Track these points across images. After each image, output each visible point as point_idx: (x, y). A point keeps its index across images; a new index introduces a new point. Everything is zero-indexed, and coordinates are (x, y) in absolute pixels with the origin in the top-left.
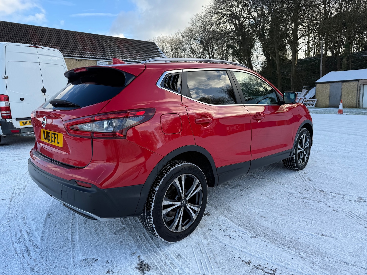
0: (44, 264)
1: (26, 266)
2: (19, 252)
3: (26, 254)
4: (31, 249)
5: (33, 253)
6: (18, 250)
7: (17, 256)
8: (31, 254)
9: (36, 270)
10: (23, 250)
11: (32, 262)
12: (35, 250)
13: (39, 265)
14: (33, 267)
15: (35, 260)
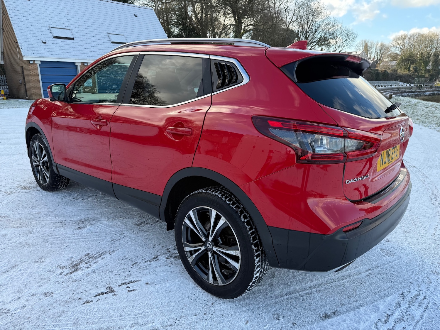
0: (416, 278)
1: (432, 289)
2: (424, 306)
3: (420, 298)
4: (409, 298)
5: (413, 292)
6: (422, 309)
7: (431, 304)
8: (416, 293)
9: (428, 280)
10: (418, 304)
11: (423, 287)
12: (407, 293)
13: (420, 280)
14: (426, 284)
15: (419, 287)
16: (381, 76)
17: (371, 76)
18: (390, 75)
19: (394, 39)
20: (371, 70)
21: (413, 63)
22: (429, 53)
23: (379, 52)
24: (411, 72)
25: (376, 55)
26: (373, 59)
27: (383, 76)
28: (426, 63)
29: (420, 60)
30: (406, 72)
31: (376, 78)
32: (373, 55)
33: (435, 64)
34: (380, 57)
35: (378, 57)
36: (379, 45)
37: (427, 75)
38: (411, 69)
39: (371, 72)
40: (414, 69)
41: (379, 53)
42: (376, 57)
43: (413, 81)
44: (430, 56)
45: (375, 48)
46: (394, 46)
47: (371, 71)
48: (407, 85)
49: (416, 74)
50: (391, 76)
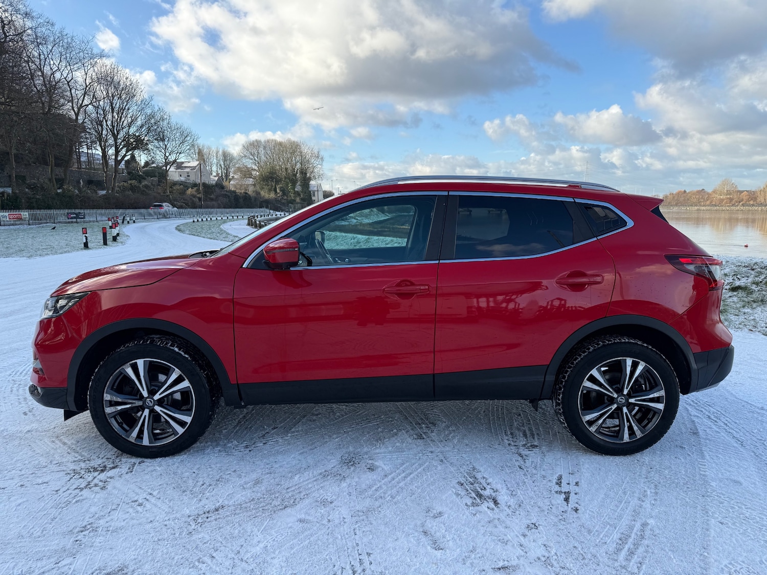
16: (241, 200)
17: (228, 201)
18: (253, 199)
19: (244, 146)
20: (226, 191)
21: (278, 181)
22: (294, 169)
23: (222, 163)
24: (278, 195)
25: (218, 169)
26: (218, 174)
27: (244, 200)
28: (294, 183)
29: (285, 178)
30: (272, 195)
31: (236, 205)
32: (214, 168)
33: (304, 185)
34: (225, 172)
35: (222, 172)
36: (221, 152)
37: (298, 200)
38: (278, 191)
39: (226, 195)
40: (281, 191)
41: (223, 166)
42: (220, 172)
43: (283, 208)
44: (297, 173)
45: (215, 158)
46: (245, 156)
47: (227, 193)
48: (281, 215)
49: (285, 198)
50: (255, 201)
